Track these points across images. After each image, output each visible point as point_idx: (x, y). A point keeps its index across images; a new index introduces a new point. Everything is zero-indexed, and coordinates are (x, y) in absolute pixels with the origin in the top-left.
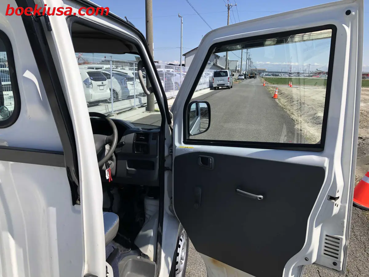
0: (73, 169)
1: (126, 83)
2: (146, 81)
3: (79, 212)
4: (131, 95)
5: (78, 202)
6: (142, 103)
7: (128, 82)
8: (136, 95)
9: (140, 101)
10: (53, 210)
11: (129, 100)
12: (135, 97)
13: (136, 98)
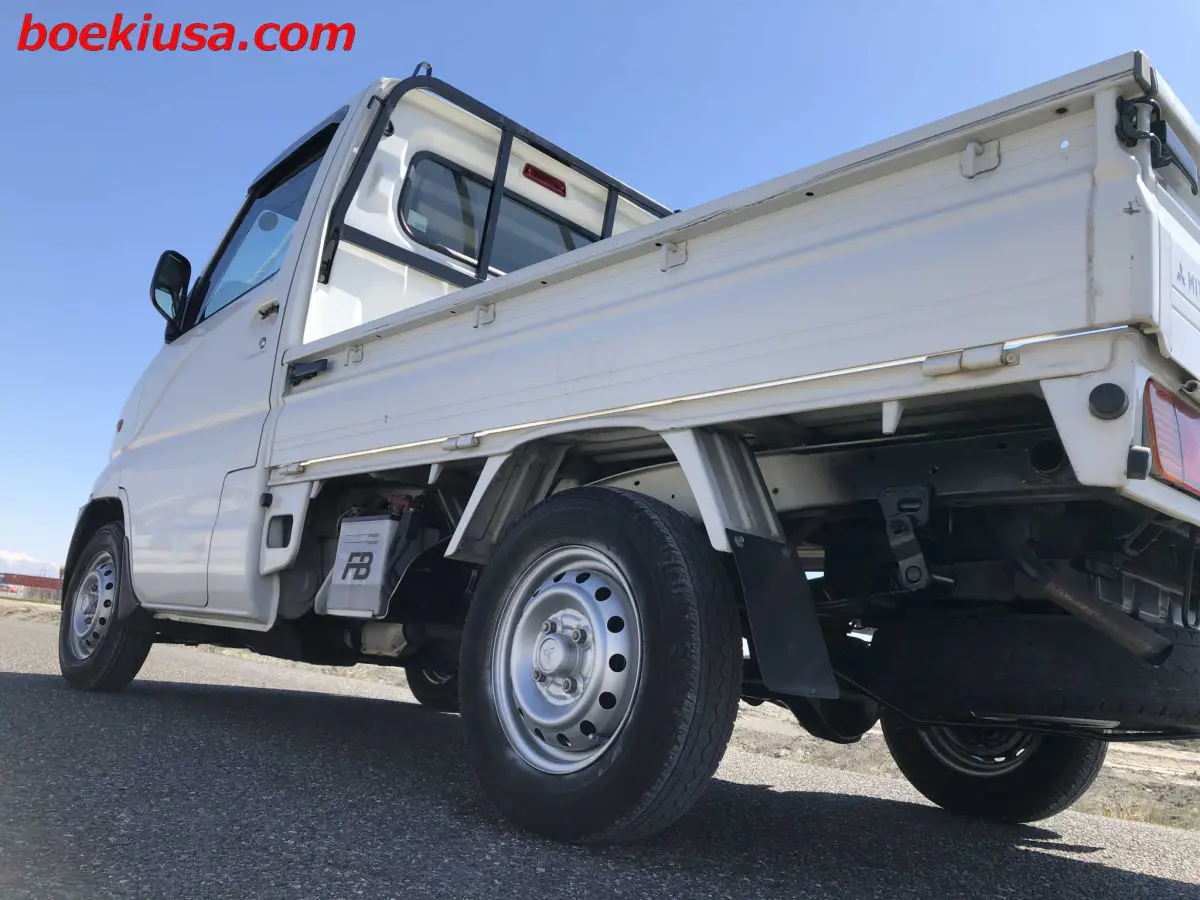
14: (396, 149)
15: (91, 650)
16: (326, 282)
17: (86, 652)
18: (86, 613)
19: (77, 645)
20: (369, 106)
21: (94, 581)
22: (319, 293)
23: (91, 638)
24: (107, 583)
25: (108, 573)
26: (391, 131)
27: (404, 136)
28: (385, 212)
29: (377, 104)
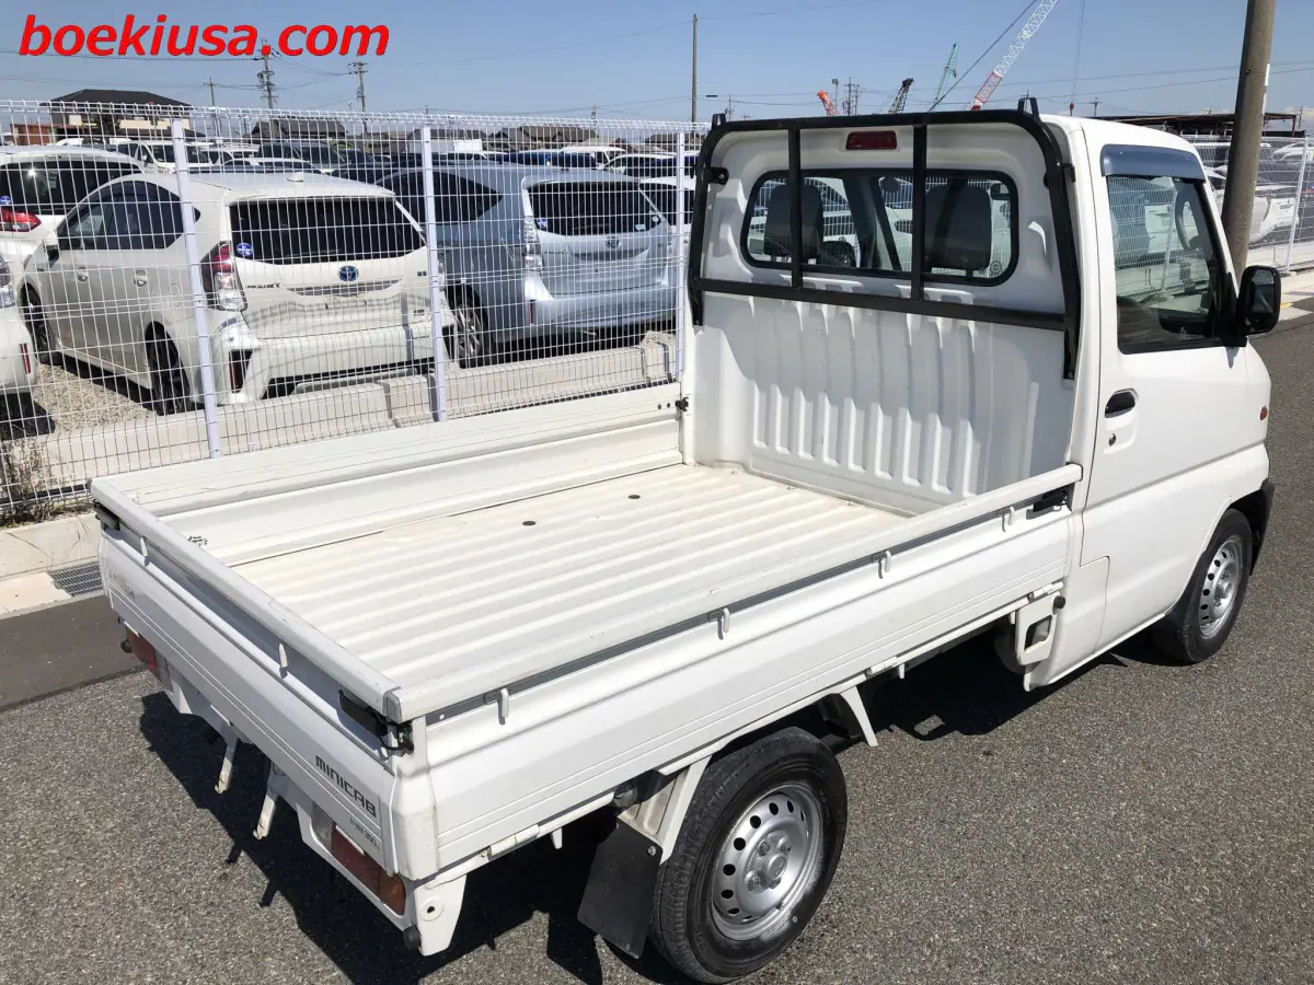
0: (1072, 334)
1: (1143, 212)
2: (1221, 201)
3: (1072, 389)
4: (1153, 250)
5: (1070, 375)
6: (1191, 281)
7: (1148, 209)
8: (1173, 253)
9: (1184, 274)
10: (1035, 387)
11: (1143, 269)
12: (1168, 258)
13: (1172, 261)
16: (701, 324)
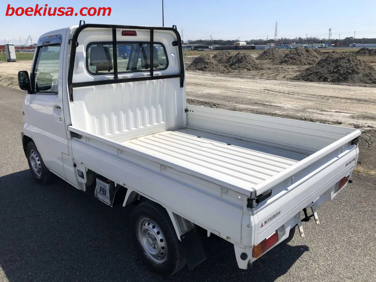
14: (81, 49)
15: (41, 173)
16: (72, 101)
17: (40, 174)
18: (35, 165)
19: (37, 173)
20: (69, 44)
21: (33, 157)
22: (71, 104)
23: (39, 170)
24: (35, 156)
25: (35, 154)
26: (78, 45)
27: (82, 44)
28: (83, 71)
29: (71, 41)
